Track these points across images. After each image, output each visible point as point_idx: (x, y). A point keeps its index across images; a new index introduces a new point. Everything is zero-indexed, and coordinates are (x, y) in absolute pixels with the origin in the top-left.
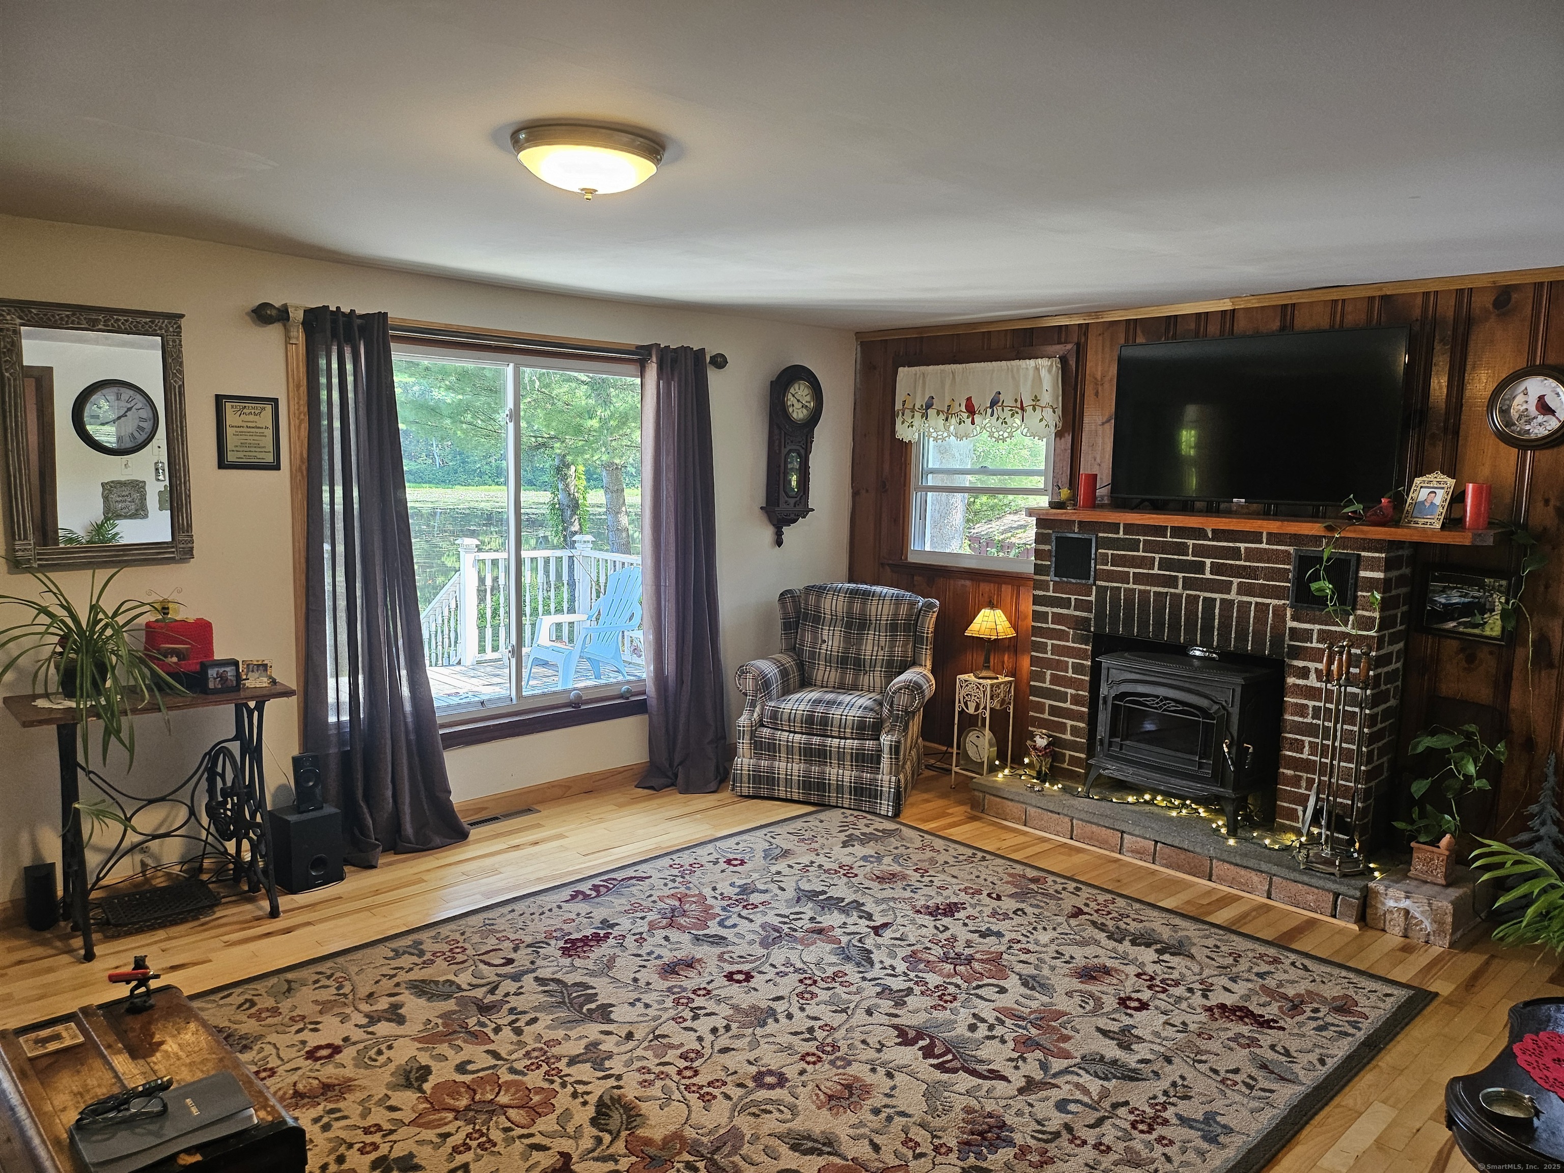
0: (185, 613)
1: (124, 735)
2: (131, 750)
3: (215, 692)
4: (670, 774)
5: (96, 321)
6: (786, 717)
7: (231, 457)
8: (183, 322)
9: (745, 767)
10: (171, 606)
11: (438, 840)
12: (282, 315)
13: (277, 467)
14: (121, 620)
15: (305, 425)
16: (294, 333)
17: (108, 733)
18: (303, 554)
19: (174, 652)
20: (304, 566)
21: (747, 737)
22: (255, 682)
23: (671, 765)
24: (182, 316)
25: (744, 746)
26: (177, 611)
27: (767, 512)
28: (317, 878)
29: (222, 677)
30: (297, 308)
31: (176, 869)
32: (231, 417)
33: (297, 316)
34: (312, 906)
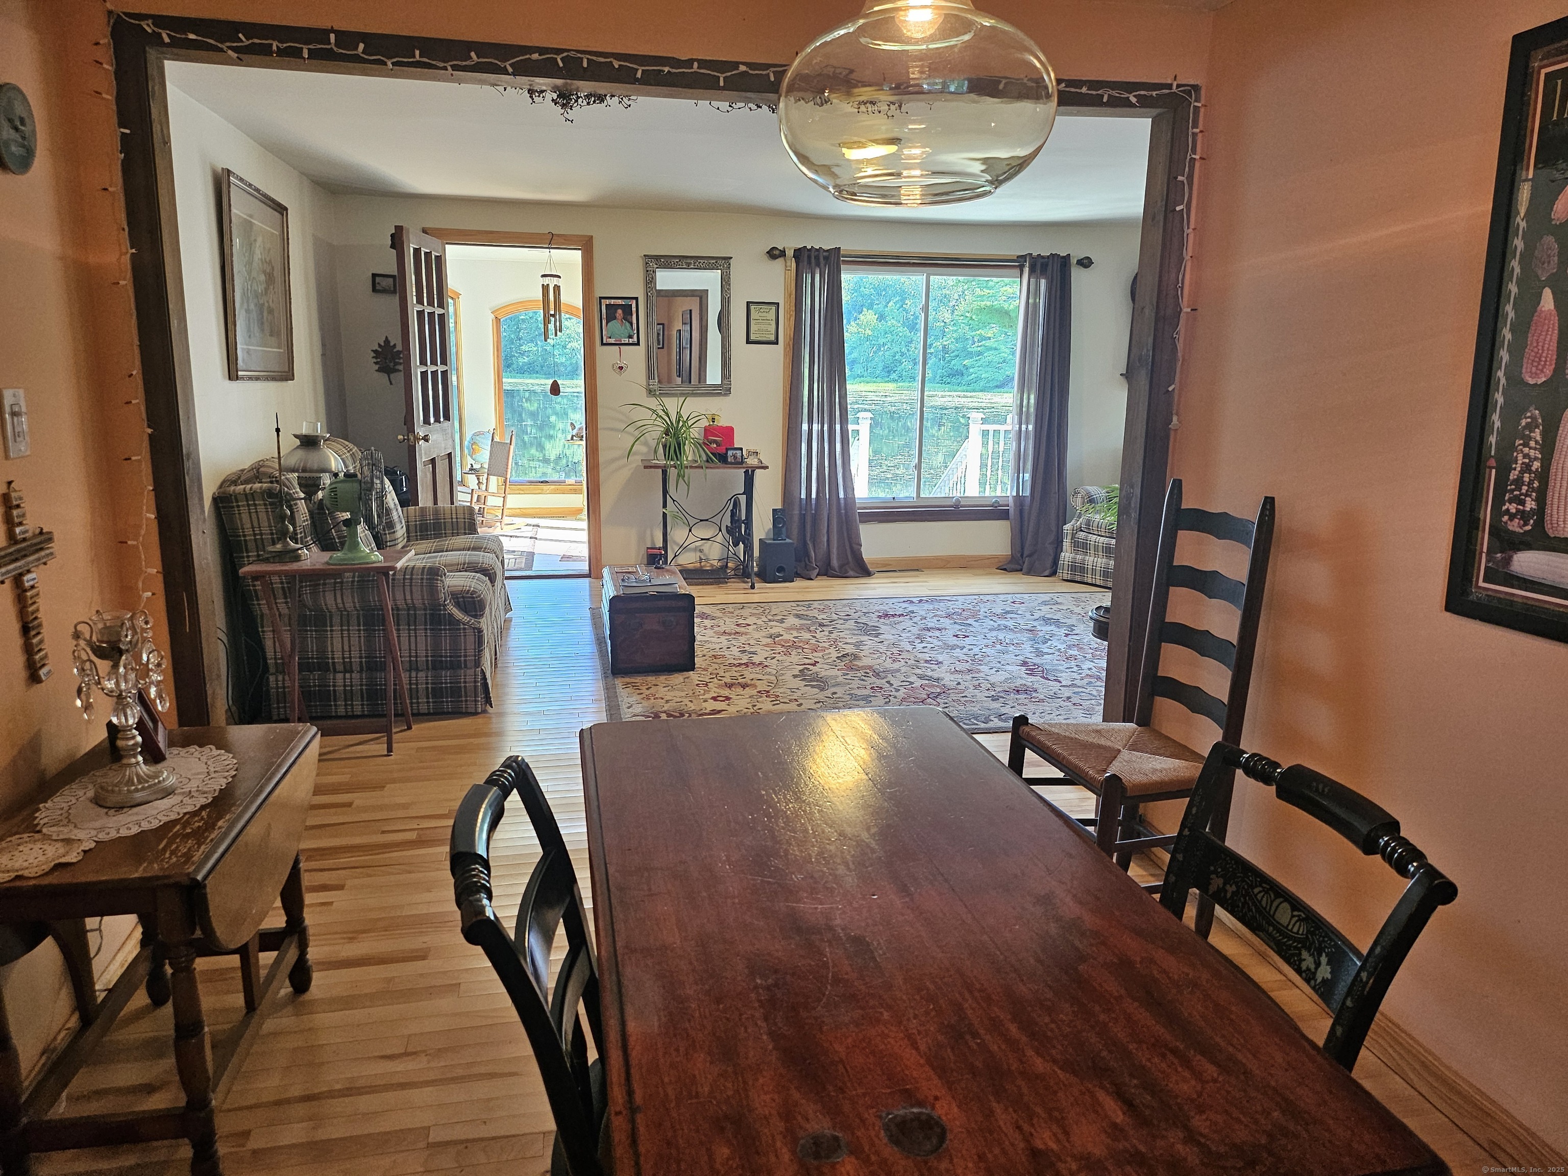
0: (722, 422)
1: (686, 479)
2: (688, 486)
3: (731, 463)
4: (1021, 562)
5: (689, 264)
6: (1095, 524)
7: (753, 337)
8: (731, 261)
9: (1067, 559)
10: (716, 417)
11: (851, 573)
12: (783, 254)
13: (776, 342)
14: (690, 423)
15: (793, 318)
16: (789, 264)
17: (679, 475)
18: (788, 394)
19: (715, 442)
20: (788, 401)
21: (1069, 537)
22: (752, 461)
23: (1022, 555)
24: (731, 258)
25: (1067, 543)
26: (718, 421)
27: (1127, 378)
28: (780, 577)
29: (735, 457)
30: (790, 249)
31: (715, 563)
32: (754, 315)
33: (790, 253)
34: (773, 588)
